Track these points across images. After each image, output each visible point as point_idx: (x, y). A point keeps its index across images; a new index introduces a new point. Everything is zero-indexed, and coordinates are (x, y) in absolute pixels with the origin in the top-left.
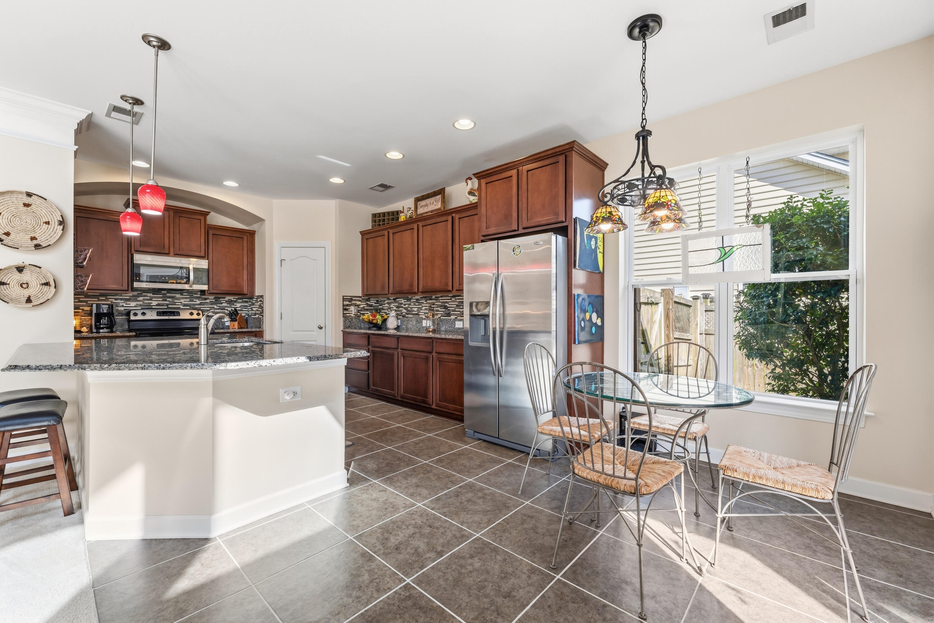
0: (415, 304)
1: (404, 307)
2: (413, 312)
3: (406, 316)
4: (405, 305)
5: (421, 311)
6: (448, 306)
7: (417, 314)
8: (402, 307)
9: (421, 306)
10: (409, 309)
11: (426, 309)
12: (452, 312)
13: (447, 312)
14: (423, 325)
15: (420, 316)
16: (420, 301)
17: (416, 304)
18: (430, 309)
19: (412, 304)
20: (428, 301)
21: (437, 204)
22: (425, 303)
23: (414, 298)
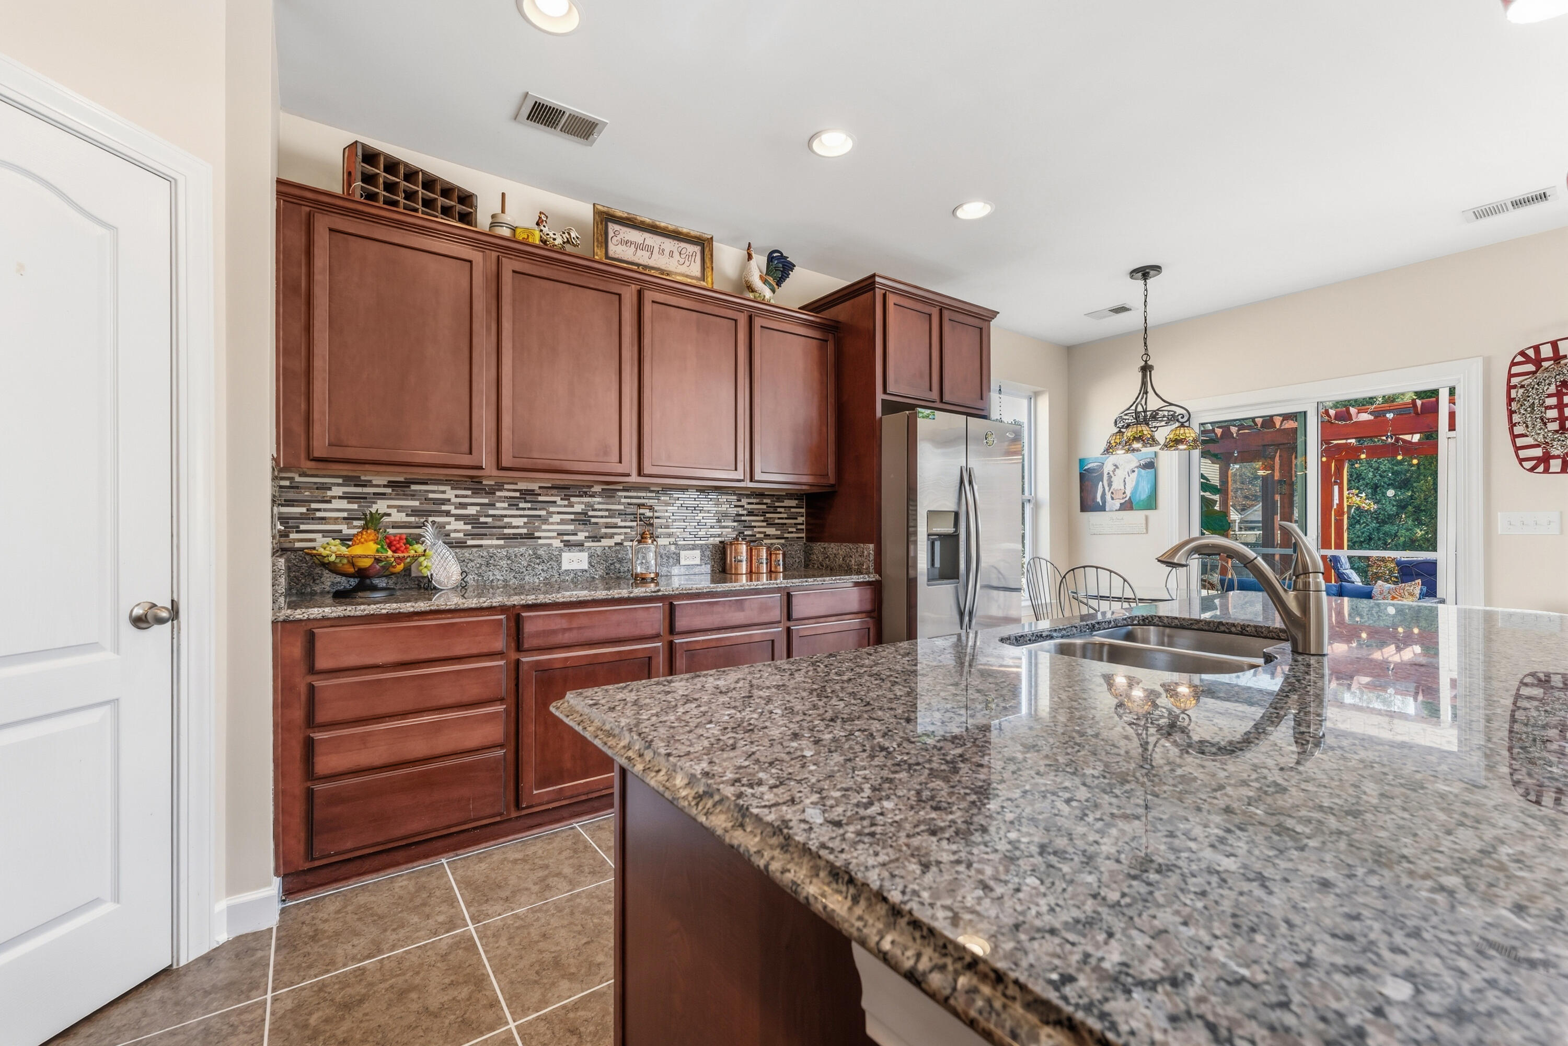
0: (513, 506)
1: (454, 512)
2: (506, 531)
3: (470, 543)
4: (463, 506)
5: (544, 527)
7: (530, 536)
8: (448, 513)
9: (543, 513)
10: (482, 519)
11: (563, 522)
14: (585, 566)
15: (540, 541)
16: (540, 498)
17: (521, 505)
18: (583, 519)
19: (498, 505)
20: (573, 499)
21: (687, 263)
22: (559, 502)
23: (506, 487)
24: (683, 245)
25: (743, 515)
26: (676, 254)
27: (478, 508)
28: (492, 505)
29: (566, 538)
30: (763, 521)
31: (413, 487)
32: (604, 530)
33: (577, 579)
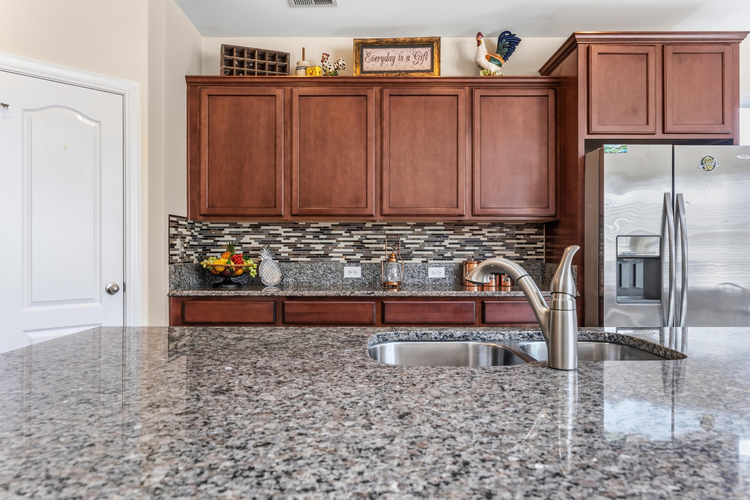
0: (316, 237)
1: (283, 241)
2: (312, 253)
3: (292, 259)
4: (288, 238)
5: (335, 250)
6: (405, 241)
7: (326, 256)
8: (280, 242)
9: (334, 241)
10: (298, 246)
11: (346, 247)
12: (414, 253)
13: (405, 251)
14: (359, 275)
15: (332, 259)
16: (332, 232)
17: (321, 237)
18: (360, 245)
19: (307, 237)
20: (353, 232)
21: (420, 62)
22: (344, 234)
23: (312, 225)
24: (417, 50)
25: (483, 241)
26: (412, 58)
27: (296, 239)
28: (303, 237)
29: (348, 257)
30: (502, 246)
31: (263, 228)
32: (373, 252)
33: (354, 283)
